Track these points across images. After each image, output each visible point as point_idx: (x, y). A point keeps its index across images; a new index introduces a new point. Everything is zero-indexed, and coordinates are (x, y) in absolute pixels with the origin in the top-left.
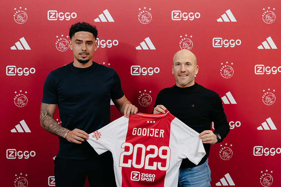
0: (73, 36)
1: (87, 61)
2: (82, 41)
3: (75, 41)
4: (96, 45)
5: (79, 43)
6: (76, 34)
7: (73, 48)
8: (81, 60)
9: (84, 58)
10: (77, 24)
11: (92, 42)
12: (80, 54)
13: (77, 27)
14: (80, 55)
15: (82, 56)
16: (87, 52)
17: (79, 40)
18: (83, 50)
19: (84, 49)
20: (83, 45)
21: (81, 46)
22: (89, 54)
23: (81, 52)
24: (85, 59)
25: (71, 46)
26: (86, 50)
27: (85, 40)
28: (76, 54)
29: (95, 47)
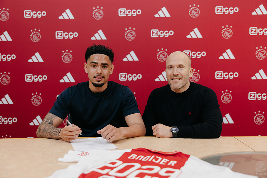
0: (89, 59)
1: (102, 85)
2: (98, 63)
3: (90, 64)
4: (111, 68)
5: (94, 66)
6: (91, 56)
7: (88, 71)
8: (96, 83)
9: (99, 81)
10: (94, 46)
11: (108, 65)
12: (95, 77)
13: (93, 49)
14: (94, 79)
15: (97, 79)
16: (102, 75)
17: (95, 63)
18: (98, 73)
20: (98, 68)
21: (96, 69)
22: (104, 77)
23: (96, 75)
24: (100, 83)
25: (87, 68)
26: (101, 74)
27: (100, 62)
28: (91, 77)
29: (111, 70)
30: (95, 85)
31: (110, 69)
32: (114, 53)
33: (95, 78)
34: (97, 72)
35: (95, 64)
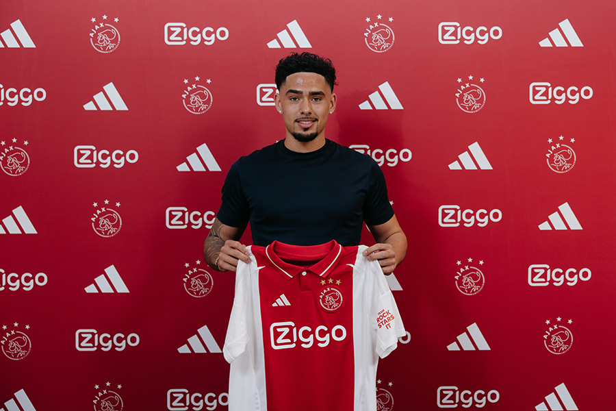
0: (283, 84)
1: (313, 137)
2: (301, 93)
3: (287, 94)
4: (332, 102)
5: (295, 99)
6: (288, 78)
7: (283, 109)
8: (299, 134)
9: (306, 129)
10: (292, 57)
11: (323, 94)
12: (296, 121)
13: (291, 63)
14: (296, 124)
15: (302, 125)
16: (313, 116)
17: (296, 92)
18: (302, 113)
19: (307, 110)
20: (303, 102)
21: (298, 105)
22: (316, 120)
23: (299, 116)
24: (309, 132)
26: (310, 113)
27: (307, 90)
28: (289, 121)
29: (331, 105)
30: (299, 138)
31: (329, 102)
32: (336, 69)
33: (299, 122)
34: (301, 111)
35: (296, 95)
